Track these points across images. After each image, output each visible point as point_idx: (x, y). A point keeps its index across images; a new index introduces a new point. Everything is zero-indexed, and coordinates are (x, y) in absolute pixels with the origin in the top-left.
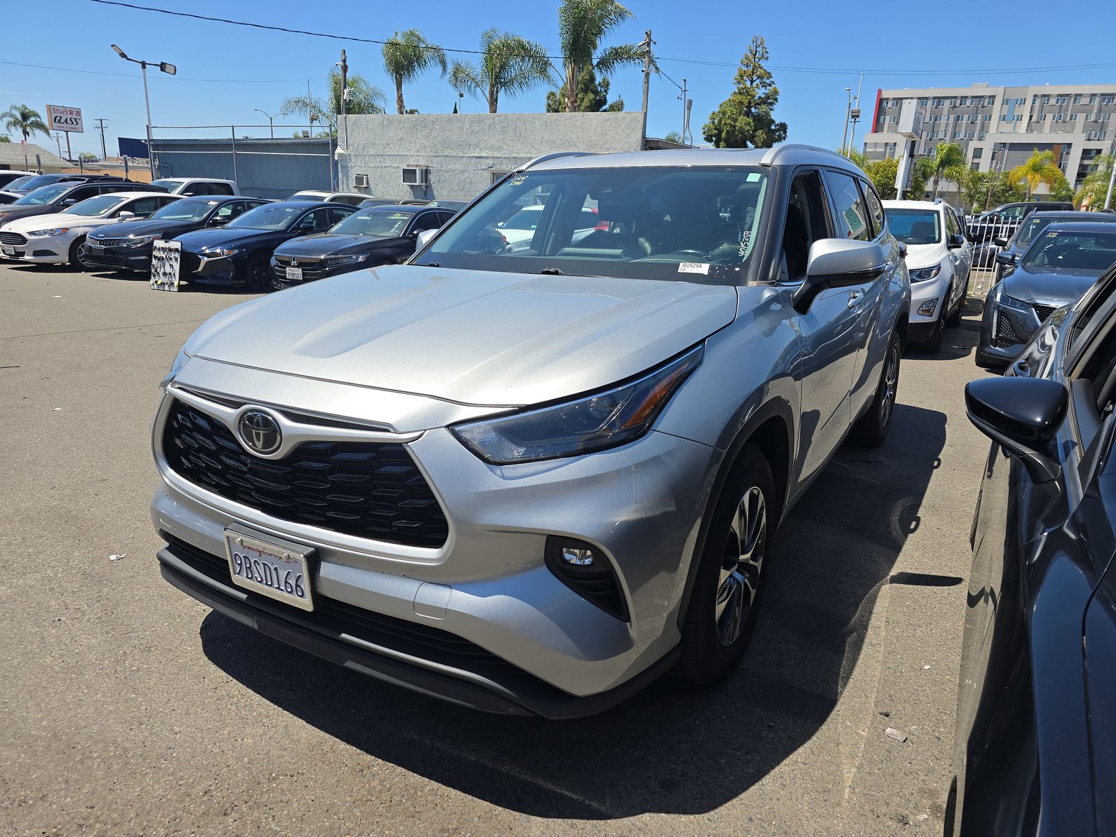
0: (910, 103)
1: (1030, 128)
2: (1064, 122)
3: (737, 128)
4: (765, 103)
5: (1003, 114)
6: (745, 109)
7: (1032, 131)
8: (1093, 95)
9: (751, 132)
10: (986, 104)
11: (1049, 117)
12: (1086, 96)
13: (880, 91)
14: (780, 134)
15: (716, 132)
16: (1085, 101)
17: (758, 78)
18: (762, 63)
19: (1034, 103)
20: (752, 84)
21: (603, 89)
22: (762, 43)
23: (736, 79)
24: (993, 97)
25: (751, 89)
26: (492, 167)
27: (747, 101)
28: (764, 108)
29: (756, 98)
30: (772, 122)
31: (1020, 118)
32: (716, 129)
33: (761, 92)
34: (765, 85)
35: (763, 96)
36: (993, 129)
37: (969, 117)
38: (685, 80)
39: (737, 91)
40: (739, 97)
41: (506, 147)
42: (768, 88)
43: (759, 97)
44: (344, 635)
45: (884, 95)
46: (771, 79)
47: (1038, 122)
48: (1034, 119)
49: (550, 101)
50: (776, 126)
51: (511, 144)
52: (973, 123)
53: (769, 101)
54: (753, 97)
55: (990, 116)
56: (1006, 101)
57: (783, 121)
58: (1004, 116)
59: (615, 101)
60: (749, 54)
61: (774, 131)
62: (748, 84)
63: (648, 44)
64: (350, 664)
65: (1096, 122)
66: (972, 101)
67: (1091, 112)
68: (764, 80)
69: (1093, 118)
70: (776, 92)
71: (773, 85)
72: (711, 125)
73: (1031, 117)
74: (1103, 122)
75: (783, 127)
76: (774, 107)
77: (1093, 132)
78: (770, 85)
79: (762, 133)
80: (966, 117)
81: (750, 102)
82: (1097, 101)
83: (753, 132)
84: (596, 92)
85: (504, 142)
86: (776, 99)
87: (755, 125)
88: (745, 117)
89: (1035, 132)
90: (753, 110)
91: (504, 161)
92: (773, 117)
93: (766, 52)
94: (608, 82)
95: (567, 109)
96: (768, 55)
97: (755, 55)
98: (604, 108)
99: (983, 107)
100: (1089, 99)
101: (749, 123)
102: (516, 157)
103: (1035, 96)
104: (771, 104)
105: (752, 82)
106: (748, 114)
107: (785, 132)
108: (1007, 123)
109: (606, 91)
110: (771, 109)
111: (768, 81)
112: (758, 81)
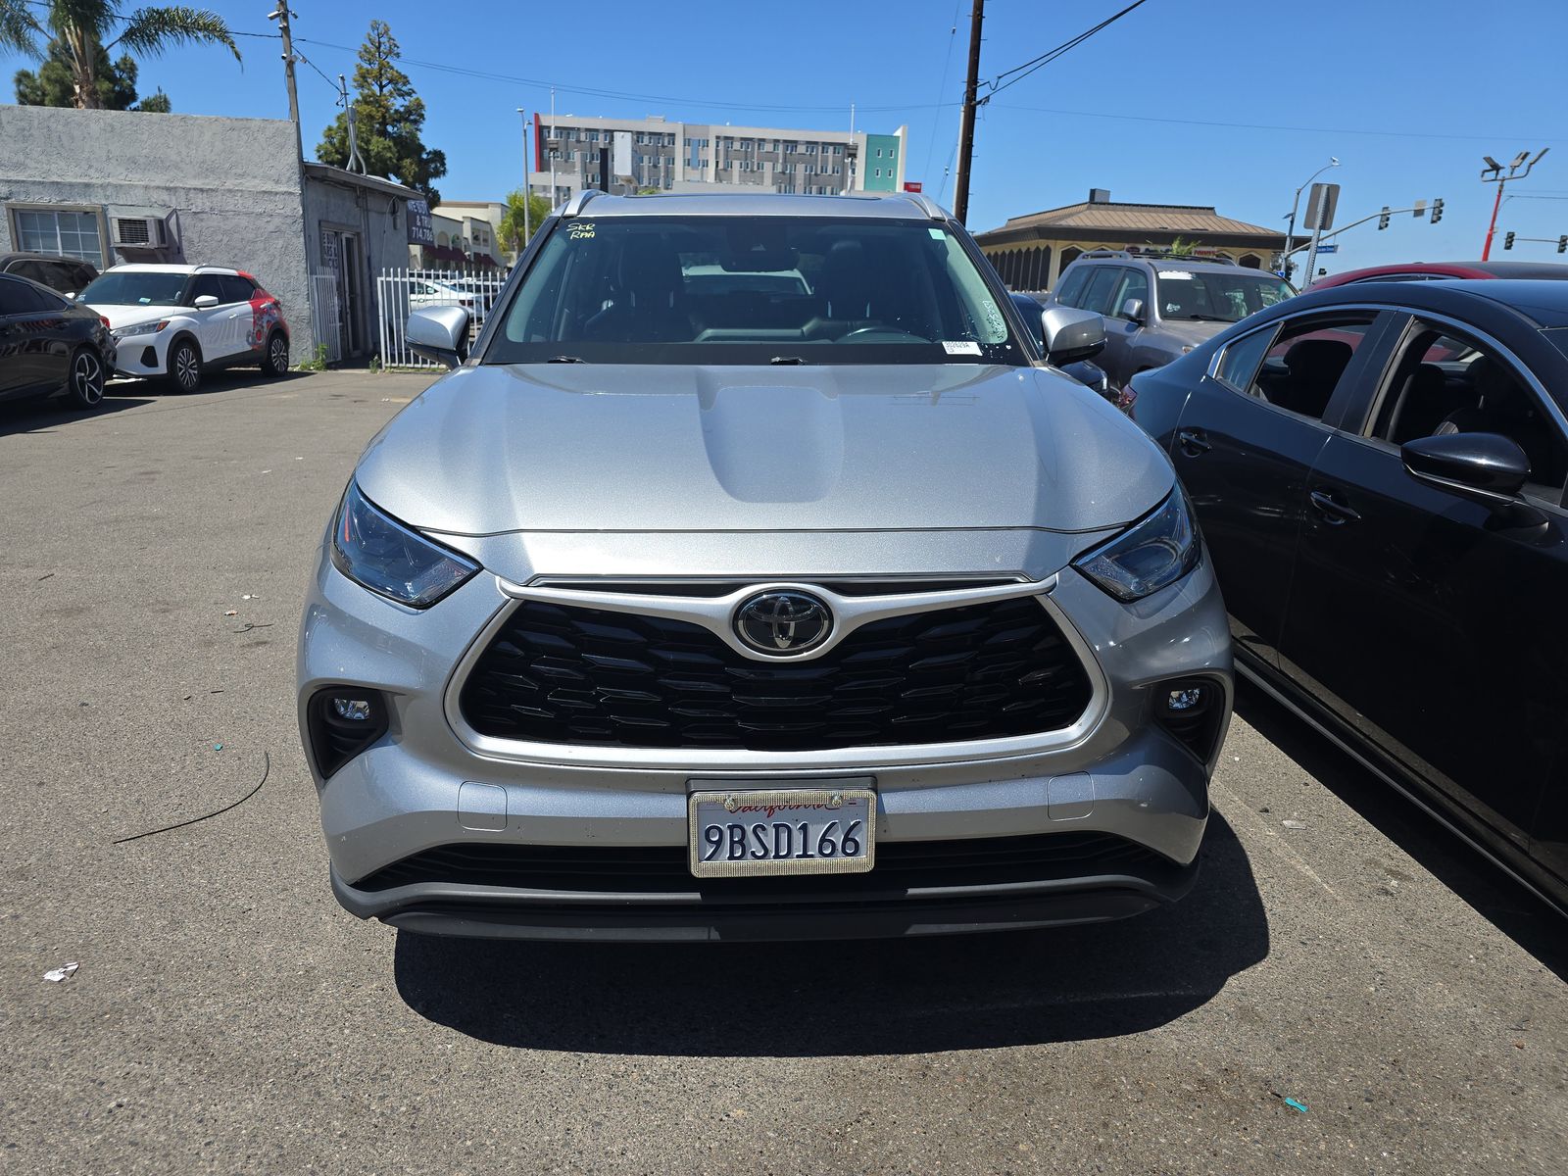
0: (623, 137)
1: (718, 177)
2: (752, 171)
3: (373, 154)
4: (407, 120)
5: (687, 158)
6: (378, 126)
7: (721, 181)
8: (776, 141)
9: (395, 161)
10: (666, 144)
11: (736, 164)
12: (769, 141)
13: (537, 116)
14: (436, 166)
15: (339, 157)
16: (769, 147)
17: (389, 83)
18: (392, 61)
19: (717, 146)
20: (381, 91)
21: (124, 76)
22: (386, 32)
23: (355, 81)
24: (672, 135)
25: (383, 98)
26: (7, 198)
27: (380, 114)
28: (405, 128)
29: (392, 111)
30: (422, 148)
31: (706, 164)
32: (337, 152)
33: (398, 104)
34: (402, 95)
35: (402, 109)
36: (678, 176)
37: (650, 158)
38: (342, 78)
39: (360, 98)
40: (366, 109)
41: (33, 164)
42: (407, 98)
43: (397, 111)
44: (911, 891)
45: (544, 122)
46: (409, 86)
47: (725, 170)
48: (721, 166)
49: (22, 88)
50: (428, 154)
51: (43, 158)
52: (655, 166)
53: (412, 117)
54: (388, 109)
55: (673, 159)
56: (687, 142)
57: (438, 147)
58: (689, 160)
59: (152, 96)
60: (369, 45)
61: (428, 161)
62: (376, 89)
63: (285, 17)
64: (915, 930)
65: (783, 173)
66: (650, 138)
67: (778, 162)
68: (399, 86)
69: (779, 169)
70: (420, 106)
71: (413, 95)
72: (328, 146)
73: (717, 163)
74: (790, 173)
75: (439, 156)
76: (421, 126)
77: (783, 185)
78: (409, 95)
79: (411, 164)
80: (646, 158)
81: (384, 117)
82: (781, 147)
83: (397, 160)
84: (113, 79)
85: (27, 156)
86: (422, 116)
87: (398, 152)
88: (382, 139)
89: (725, 182)
90: (390, 128)
91: (32, 188)
92: (422, 142)
93: (395, 46)
94: (132, 64)
95: (80, 104)
96: (399, 51)
97: (379, 48)
98: (134, 105)
99: (663, 146)
100: (772, 145)
101: (390, 147)
102: (58, 183)
103: (718, 137)
104: (415, 122)
105: (382, 87)
106: (383, 133)
107: (443, 164)
108: (693, 169)
109: (131, 79)
110: (417, 130)
111: (404, 88)
112: (390, 87)
